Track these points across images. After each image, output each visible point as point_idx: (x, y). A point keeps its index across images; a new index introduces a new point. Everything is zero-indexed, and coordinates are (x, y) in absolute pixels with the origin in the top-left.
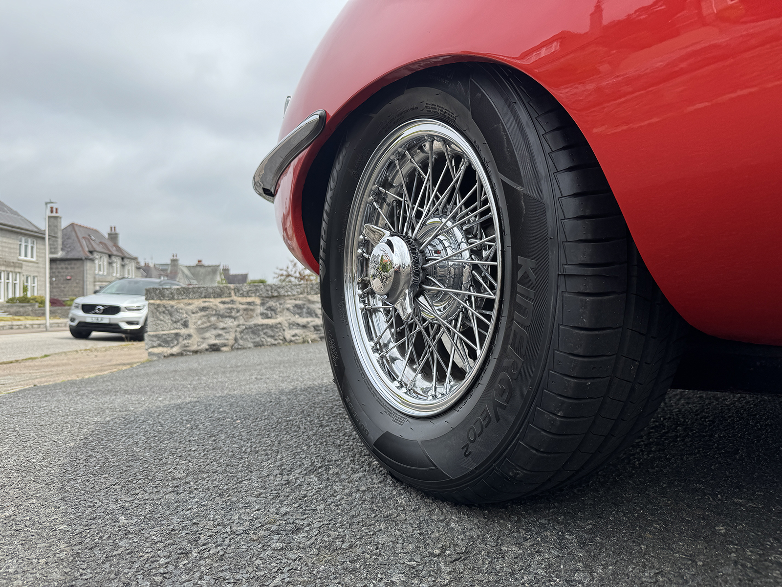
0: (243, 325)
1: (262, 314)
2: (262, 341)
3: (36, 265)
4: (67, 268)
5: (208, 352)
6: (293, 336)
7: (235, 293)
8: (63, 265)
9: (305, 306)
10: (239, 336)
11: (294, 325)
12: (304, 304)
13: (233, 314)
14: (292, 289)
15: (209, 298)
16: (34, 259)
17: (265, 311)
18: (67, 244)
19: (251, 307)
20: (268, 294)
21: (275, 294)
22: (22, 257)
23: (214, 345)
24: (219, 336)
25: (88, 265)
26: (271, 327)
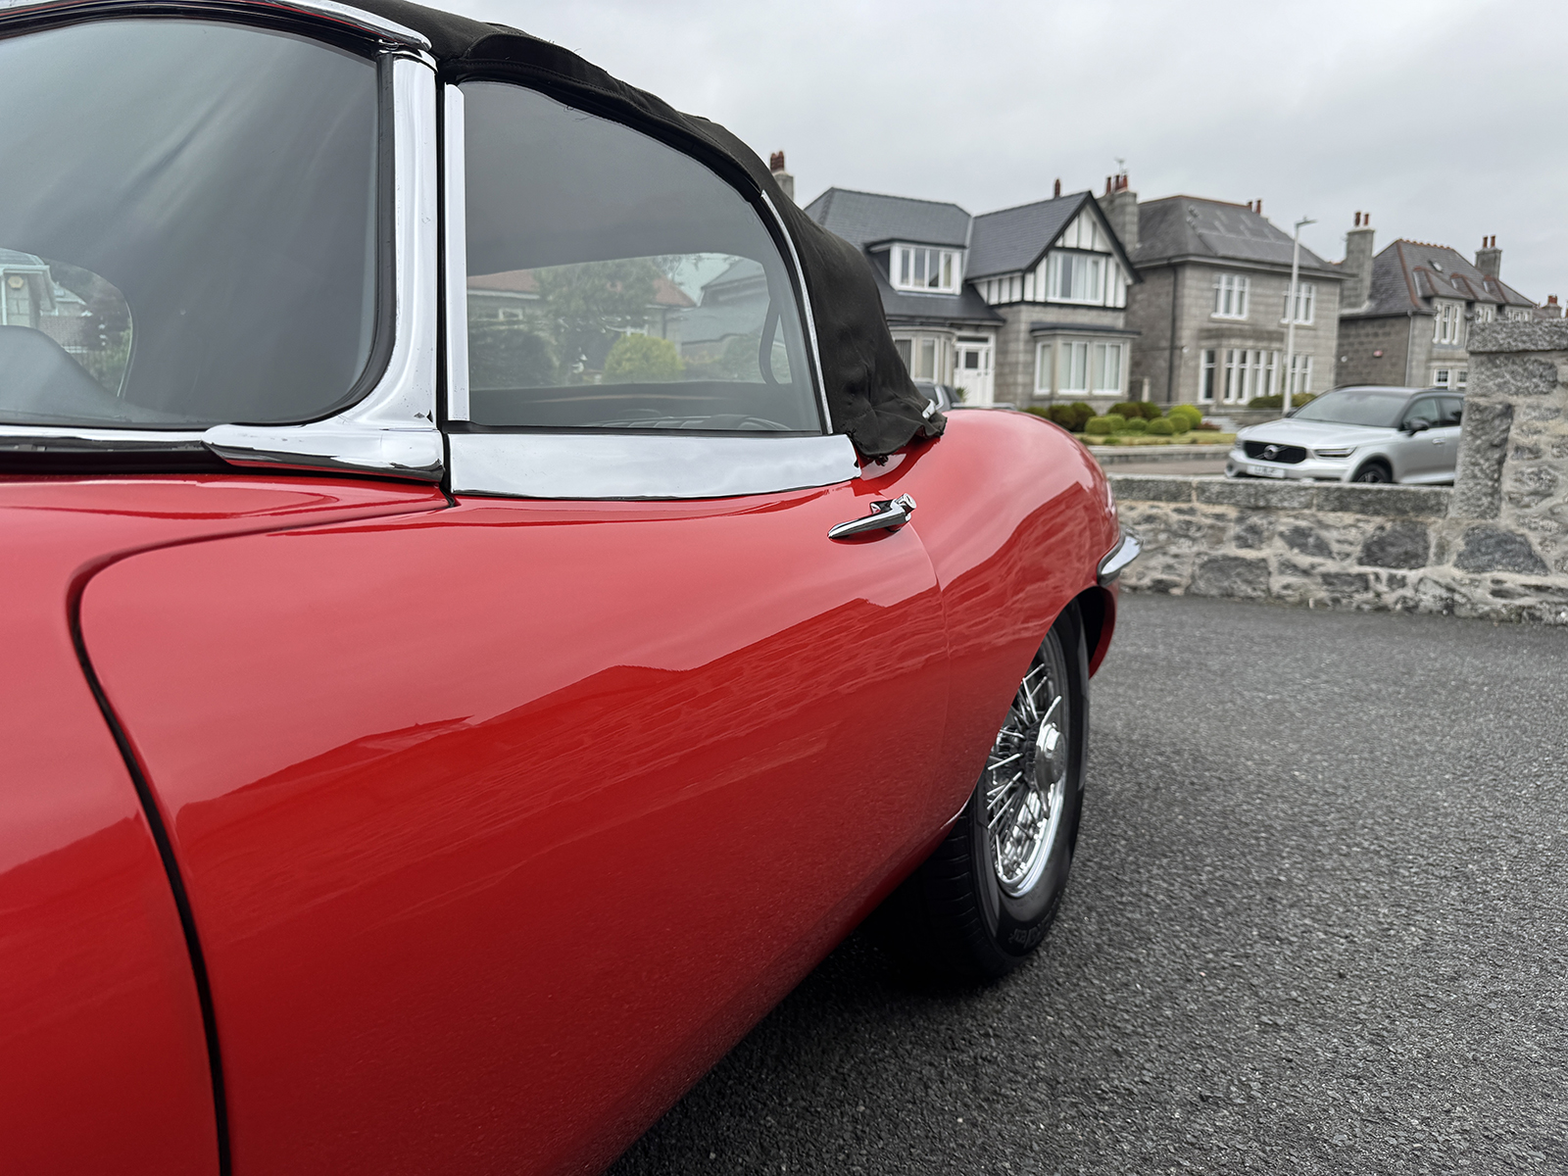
0: (1206, 554)
1: (1238, 538)
2: (1233, 588)
3: (1312, 333)
4: (1376, 335)
5: (1149, 592)
6: (1286, 587)
7: (1198, 496)
8: (1369, 329)
9: (1313, 532)
10: (1198, 572)
11: (1288, 567)
12: (1311, 529)
13: (1190, 534)
14: (1292, 497)
15: (1160, 500)
16: (1310, 323)
17: (1243, 534)
18: (1381, 285)
19: (1220, 524)
20: (1249, 502)
21: (1262, 503)
22: (1288, 320)
23: (1160, 582)
24: (1169, 568)
25: (1419, 324)
26: (1249, 564)
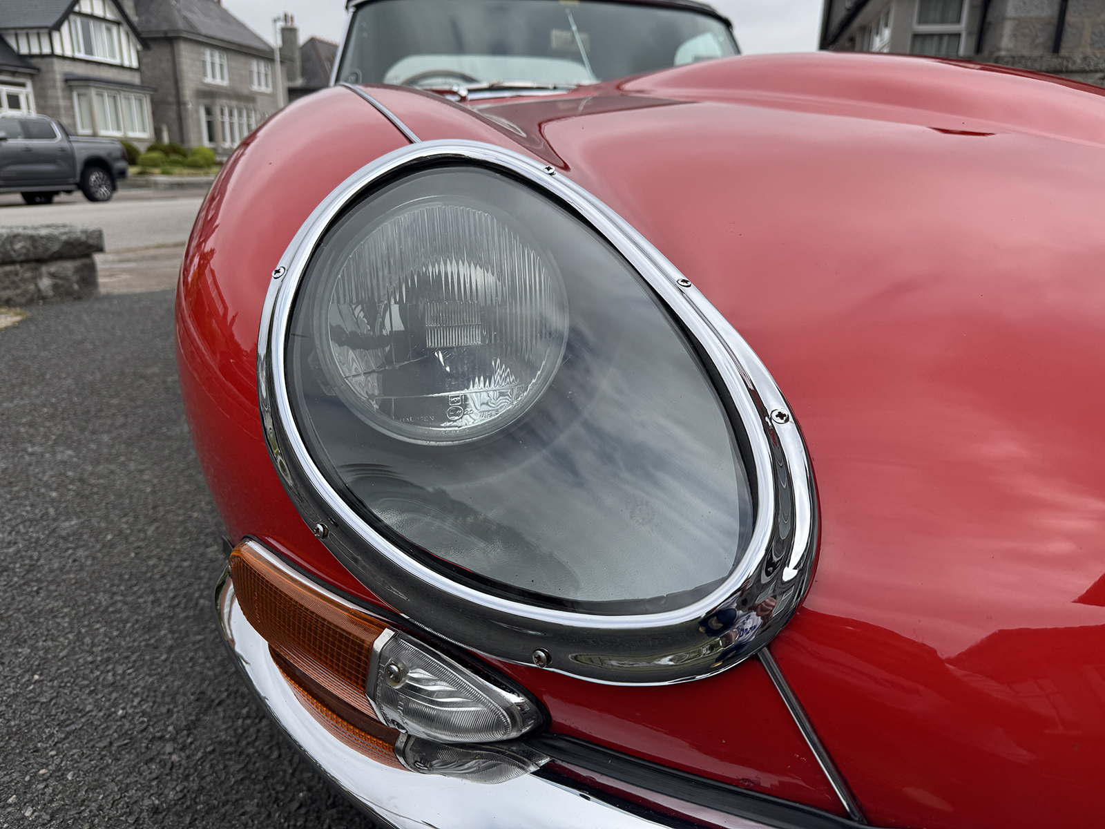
3: (271, 99)
16: (269, 90)
18: (306, 67)
22: (255, 88)
